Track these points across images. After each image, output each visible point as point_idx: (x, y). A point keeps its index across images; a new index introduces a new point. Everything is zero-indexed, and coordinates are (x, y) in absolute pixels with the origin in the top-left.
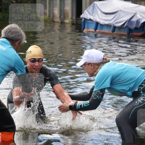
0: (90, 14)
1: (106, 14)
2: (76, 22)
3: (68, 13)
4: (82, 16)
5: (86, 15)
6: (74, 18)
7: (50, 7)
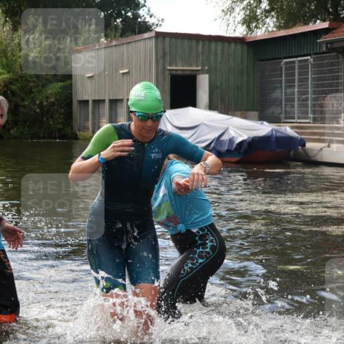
7: (94, 118)
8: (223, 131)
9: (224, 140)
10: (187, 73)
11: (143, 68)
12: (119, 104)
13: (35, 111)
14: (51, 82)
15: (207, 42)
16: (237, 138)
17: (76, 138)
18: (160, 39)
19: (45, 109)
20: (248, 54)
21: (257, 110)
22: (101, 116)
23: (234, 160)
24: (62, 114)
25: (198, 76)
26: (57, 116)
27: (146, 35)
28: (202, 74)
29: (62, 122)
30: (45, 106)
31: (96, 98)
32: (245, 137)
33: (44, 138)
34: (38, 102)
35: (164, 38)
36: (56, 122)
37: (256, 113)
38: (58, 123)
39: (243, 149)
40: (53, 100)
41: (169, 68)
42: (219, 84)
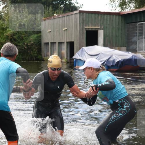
0: (79, 56)
1: (91, 55)
2: (70, 61)
3: (64, 55)
4: (74, 57)
5: (77, 56)
6: (68, 58)
7: (51, 51)
8: (110, 56)
9: (110, 61)
10: (94, 29)
11: (73, 28)
12: (62, 44)
13: (25, 48)
14: (32, 35)
15: (103, 15)
16: (116, 60)
17: (43, 60)
18: (81, 14)
19: (29, 47)
20: (122, 20)
21: (125, 47)
22: (54, 50)
23: (115, 70)
24: (36, 49)
25: (98, 31)
26: (34, 50)
27: (75, 12)
28: (100, 30)
29: (37, 53)
30: (29, 45)
31: (52, 42)
32: (120, 59)
33: (28, 60)
34: (26, 44)
35: (83, 13)
36: (34, 52)
37: (125, 48)
38: (35, 53)
39: (119, 65)
40: (32, 42)
41: (85, 27)
42: (108, 35)
